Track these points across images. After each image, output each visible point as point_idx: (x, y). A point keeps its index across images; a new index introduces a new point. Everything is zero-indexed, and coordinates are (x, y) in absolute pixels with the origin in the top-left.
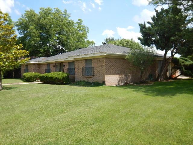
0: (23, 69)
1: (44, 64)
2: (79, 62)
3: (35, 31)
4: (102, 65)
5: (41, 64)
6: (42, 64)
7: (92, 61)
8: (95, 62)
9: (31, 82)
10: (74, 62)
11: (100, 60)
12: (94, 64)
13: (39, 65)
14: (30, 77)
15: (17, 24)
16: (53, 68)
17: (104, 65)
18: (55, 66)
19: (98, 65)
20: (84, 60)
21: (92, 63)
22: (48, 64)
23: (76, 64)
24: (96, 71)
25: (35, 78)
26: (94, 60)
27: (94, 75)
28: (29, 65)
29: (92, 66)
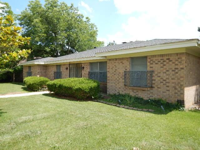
0: (25, 71)
1: (52, 65)
2: (117, 62)
3: (41, 25)
4: (177, 67)
5: (48, 66)
6: (50, 66)
7: (149, 60)
8: (156, 62)
9: (34, 91)
10: (106, 62)
11: (171, 58)
12: (154, 65)
13: (45, 66)
14: (33, 84)
15: (20, 17)
16: (65, 70)
17: (182, 68)
18: (68, 68)
19: (165, 67)
20: (127, 58)
21: (148, 64)
22: (58, 66)
23: (109, 65)
24: (159, 78)
25: (41, 85)
26: (154, 59)
27: (153, 86)
28: (33, 66)
29: (149, 69)
